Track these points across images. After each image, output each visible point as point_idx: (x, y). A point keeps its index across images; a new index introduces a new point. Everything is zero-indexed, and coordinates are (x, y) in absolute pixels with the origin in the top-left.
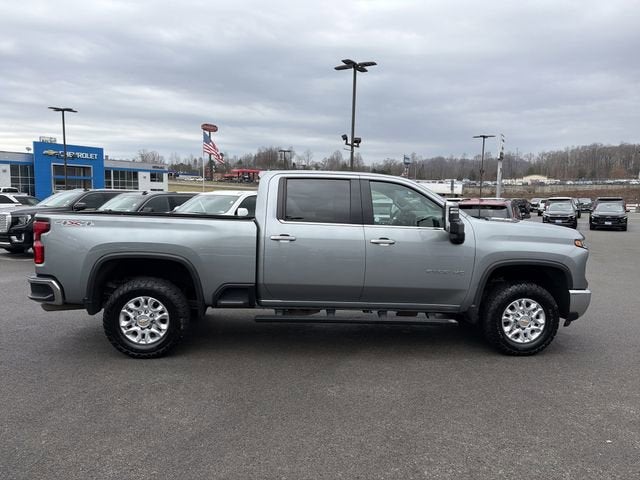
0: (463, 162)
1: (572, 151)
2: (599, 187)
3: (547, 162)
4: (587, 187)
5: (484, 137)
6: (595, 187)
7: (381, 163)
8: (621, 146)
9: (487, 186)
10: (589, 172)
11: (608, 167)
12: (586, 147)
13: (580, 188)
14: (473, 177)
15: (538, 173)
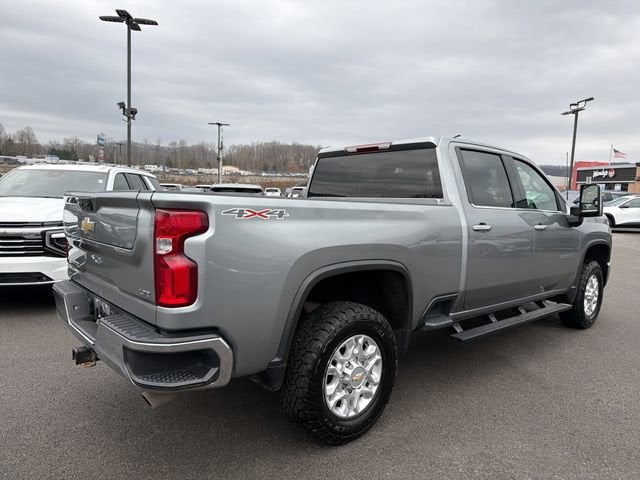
0: (157, 148)
1: (257, 146)
2: (288, 179)
3: (238, 154)
4: (278, 179)
5: (219, 124)
6: (284, 179)
7: (62, 143)
8: (293, 145)
9: (192, 174)
10: (271, 165)
11: (285, 163)
12: (267, 144)
13: (274, 180)
14: (170, 164)
15: (231, 165)
